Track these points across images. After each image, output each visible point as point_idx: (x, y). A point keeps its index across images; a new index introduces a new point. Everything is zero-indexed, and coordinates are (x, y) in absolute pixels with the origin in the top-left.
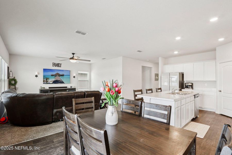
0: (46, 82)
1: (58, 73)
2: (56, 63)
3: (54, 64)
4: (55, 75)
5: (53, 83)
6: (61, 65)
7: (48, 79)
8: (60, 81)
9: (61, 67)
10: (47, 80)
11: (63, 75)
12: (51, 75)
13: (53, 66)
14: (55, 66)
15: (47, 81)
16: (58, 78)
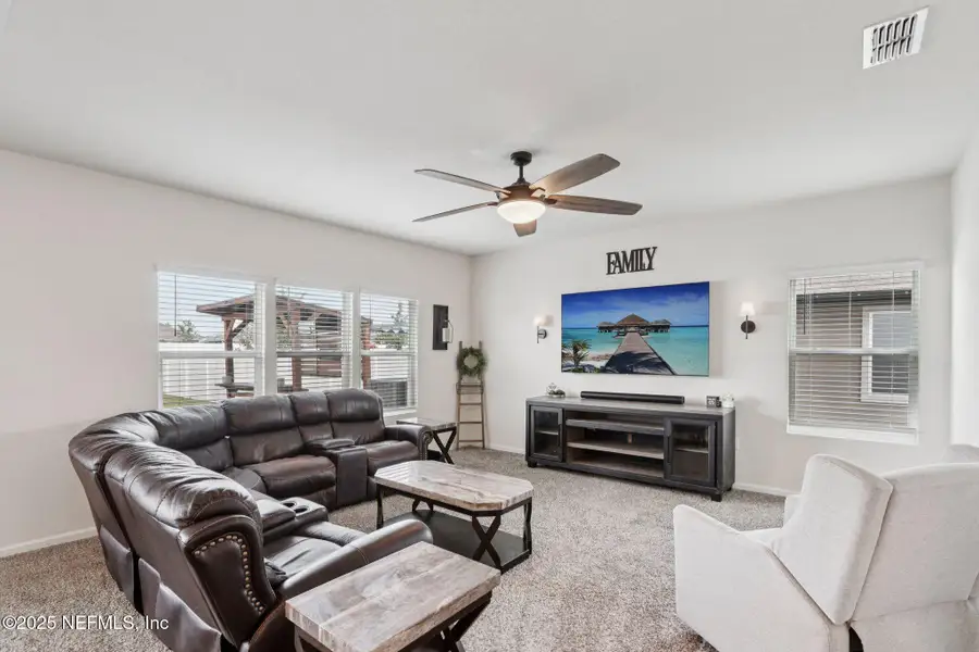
0: (572, 363)
1: (634, 318)
2: (624, 253)
3: (613, 258)
4: (621, 328)
5: (607, 365)
6: (650, 258)
7: (584, 346)
8: (644, 359)
9: (650, 268)
10: (576, 350)
11: (662, 327)
12: (601, 328)
13: (609, 273)
14: (618, 270)
15: (578, 358)
16: (635, 343)
